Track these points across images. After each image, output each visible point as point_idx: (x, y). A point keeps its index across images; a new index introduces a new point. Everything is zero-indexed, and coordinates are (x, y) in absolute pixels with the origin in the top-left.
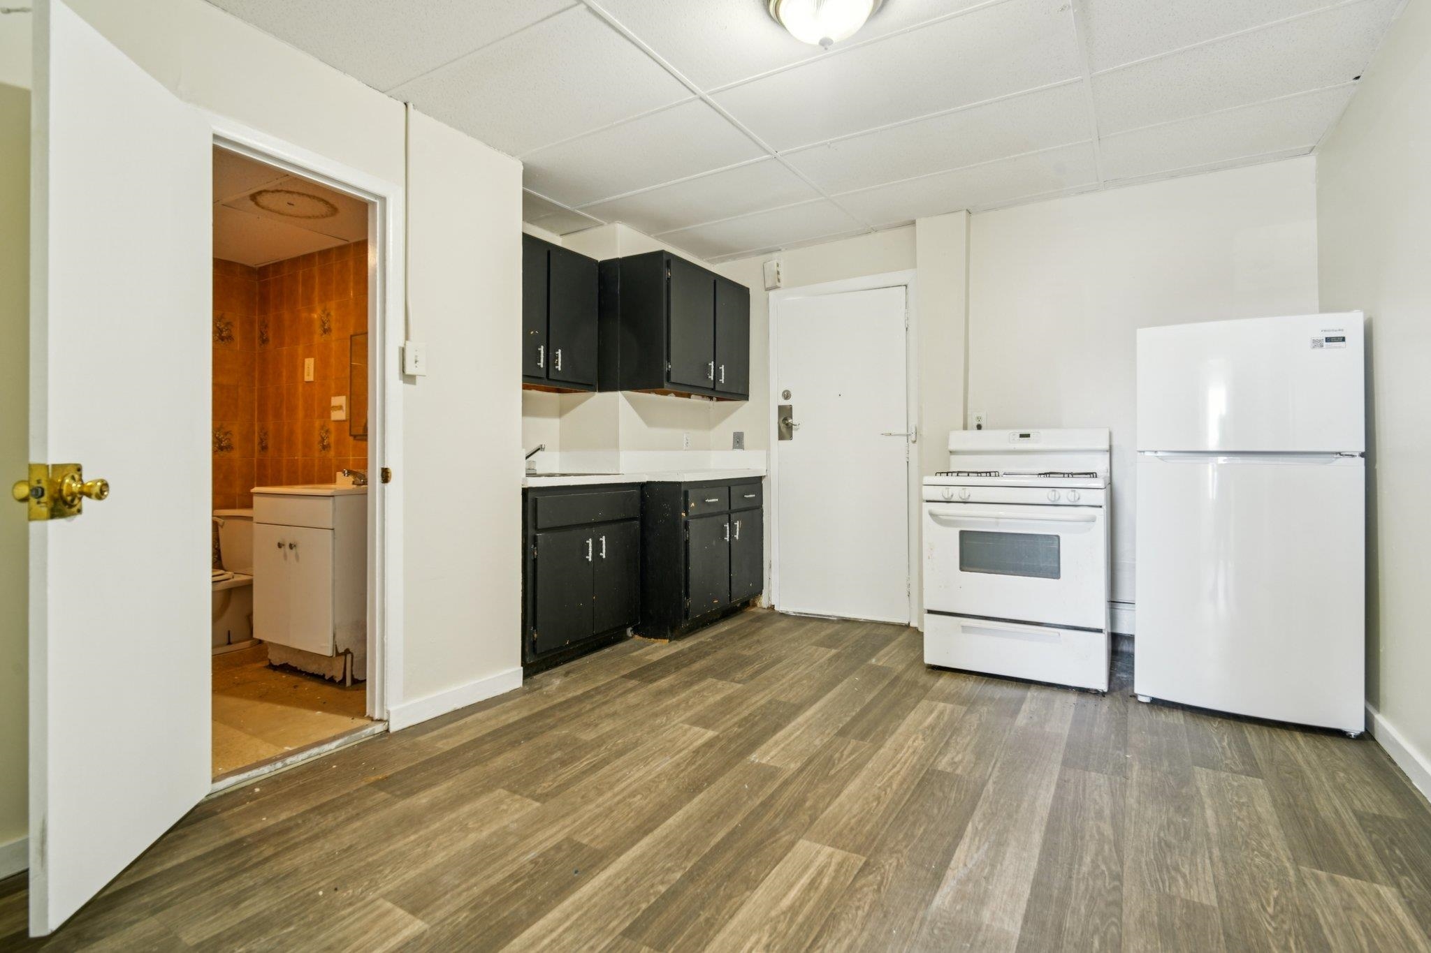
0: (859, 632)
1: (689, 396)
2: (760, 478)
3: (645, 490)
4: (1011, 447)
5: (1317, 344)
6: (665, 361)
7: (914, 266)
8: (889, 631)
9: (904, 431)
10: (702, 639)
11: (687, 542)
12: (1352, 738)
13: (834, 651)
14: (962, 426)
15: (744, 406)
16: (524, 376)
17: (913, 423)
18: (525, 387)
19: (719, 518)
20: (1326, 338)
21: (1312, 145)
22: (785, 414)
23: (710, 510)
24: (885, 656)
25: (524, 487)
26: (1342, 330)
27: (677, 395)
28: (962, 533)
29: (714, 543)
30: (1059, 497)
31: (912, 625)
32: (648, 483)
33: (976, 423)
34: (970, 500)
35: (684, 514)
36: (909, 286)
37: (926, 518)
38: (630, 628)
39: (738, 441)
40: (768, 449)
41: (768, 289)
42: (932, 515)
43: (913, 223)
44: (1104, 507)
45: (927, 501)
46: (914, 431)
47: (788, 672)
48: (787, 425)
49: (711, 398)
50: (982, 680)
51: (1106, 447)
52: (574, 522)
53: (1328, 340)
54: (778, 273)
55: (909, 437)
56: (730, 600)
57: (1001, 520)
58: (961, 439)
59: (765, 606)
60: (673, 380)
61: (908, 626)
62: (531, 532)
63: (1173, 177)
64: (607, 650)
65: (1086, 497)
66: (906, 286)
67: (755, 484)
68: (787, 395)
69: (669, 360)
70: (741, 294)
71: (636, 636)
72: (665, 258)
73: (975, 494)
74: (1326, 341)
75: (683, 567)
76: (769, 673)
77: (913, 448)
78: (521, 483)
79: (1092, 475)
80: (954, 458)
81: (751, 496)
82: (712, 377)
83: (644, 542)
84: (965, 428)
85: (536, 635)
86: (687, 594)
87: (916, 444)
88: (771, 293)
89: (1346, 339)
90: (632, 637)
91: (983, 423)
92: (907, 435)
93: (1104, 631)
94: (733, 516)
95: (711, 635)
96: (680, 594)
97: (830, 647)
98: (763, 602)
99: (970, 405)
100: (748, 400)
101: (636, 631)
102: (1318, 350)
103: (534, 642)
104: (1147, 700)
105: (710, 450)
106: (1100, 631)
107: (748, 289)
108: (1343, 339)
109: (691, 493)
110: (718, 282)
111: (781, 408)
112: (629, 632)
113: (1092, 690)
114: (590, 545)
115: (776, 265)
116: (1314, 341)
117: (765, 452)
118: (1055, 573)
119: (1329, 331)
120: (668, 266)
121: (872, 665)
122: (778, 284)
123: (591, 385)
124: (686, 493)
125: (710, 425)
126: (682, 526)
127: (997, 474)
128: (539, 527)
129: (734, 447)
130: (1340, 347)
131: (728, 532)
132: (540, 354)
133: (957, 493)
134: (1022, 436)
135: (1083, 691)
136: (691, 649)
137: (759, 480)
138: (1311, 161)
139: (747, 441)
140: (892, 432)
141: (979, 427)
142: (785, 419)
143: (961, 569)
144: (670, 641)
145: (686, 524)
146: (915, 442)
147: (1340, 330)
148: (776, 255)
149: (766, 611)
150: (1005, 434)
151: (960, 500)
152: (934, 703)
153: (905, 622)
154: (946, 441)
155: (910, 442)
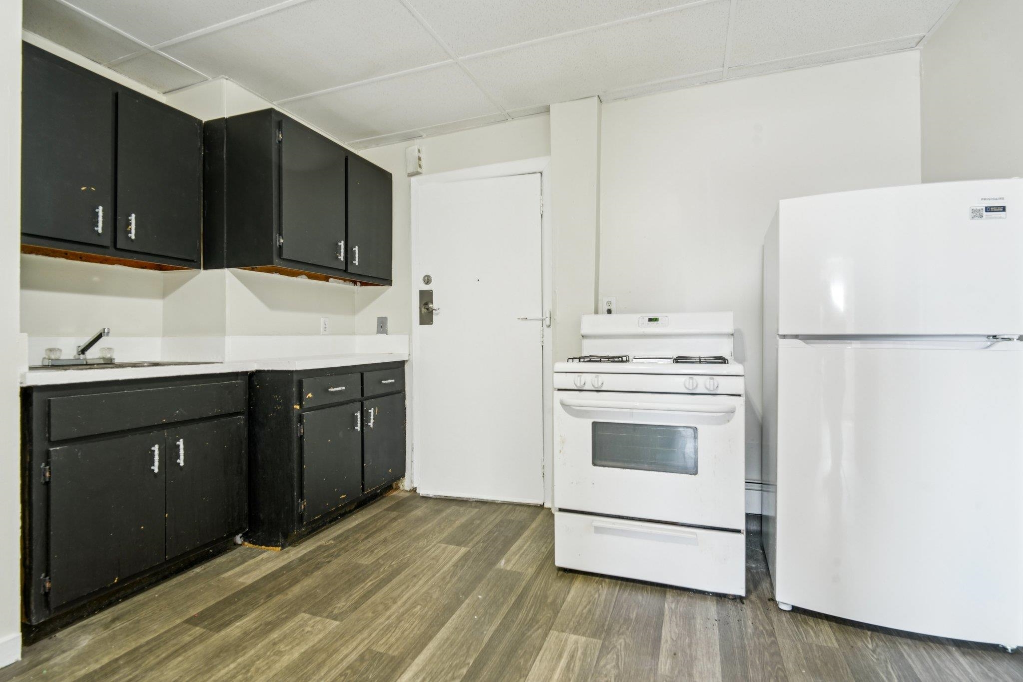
0: (494, 519)
1: (326, 279)
2: (402, 363)
3: (253, 379)
4: (641, 331)
5: (976, 214)
6: (275, 235)
7: (548, 151)
8: (523, 515)
9: (540, 316)
10: (322, 542)
11: (301, 438)
12: (1009, 653)
13: (463, 550)
14: (593, 311)
15: (387, 291)
16: (23, 234)
17: (548, 307)
18: (25, 249)
19: (348, 407)
20: (986, 207)
21: (922, 34)
22: (426, 298)
23: (336, 399)
24: (515, 554)
25: (24, 385)
26: (1003, 199)
27: (310, 277)
28: (595, 424)
29: (341, 434)
30: (697, 386)
31: (546, 506)
32: (258, 372)
33: (607, 308)
34: (603, 389)
35: (298, 407)
36: (543, 174)
37: (558, 408)
38: (240, 535)
39: (382, 326)
40: (410, 334)
41: (411, 175)
42: (563, 404)
43: (547, 110)
45: (559, 390)
46: (548, 316)
47: (402, 592)
48: (428, 309)
49: (355, 283)
50: (616, 585)
51: (730, 329)
52: (128, 426)
53: (988, 209)
54: (420, 159)
55: (544, 321)
56: (363, 489)
57: (635, 411)
58: (592, 324)
59: (408, 489)
60: (284, 256)
61: (542, 507)
62: (38, 446)
63: (790, 68)
64: (198, 570)
65: (725, 385)
66: (541, 173)
67: (397, 368)
68: (427, 280)
69: (280, 234)
70: (383, 179)
71: (246, 543)
72: (275, 118)
73: (609, 382)
74: (986, 211)
75: (295, 466)
76: (378, 597)
77: (548, 332)
78: (19, 380)
80: (586, 342)
81: (390, 381)
82: (342, 258)
83: (252, 439)
84: (596, 312)
85: (48, 585)
86: (301, 496)
87: (550, 329)
88: (413, 179)
89: (1007, 209)
90: (241, 545)
91: (612, 308)
92: (542, 320)
93: (742, 531)
94: (366, 403)
95: (332, 536)
96: (293, 495)
97: (459, 544)
98: (406, 484)
99: (601, 291)
100: (391, 284)
101: (246, 537)
102: (978, 221)
103: (46, 594)
104: (788, 608)
105: (355, 335)
106: (739, 531)
107: (391, 175)
108: (1004, 209)
109: (306, 382)
110: (349, 159)
111: (422, 293)
112: (238, 539)
113: (729, 595)
114: (157, 453)
115: (417, 151)
116: (973, 211)
117: (408, 336)
118: (692, 470)
119: (989, 199)
120: (279, 126)
121: (501, 570)
122: (419, 170)
123: (193, 261)
124: (300, 384)
125: (354, 311)
126: (295, 419)
127: (627, 358)
128: (52, 439)
129: (378, 332)
130: (1000, 218)
131: (359, 421)
132: (98, 216)
133: (589, 381)
134: (650, 320)
135: (721, 597)
136: (302, 560)
137: (401, 364)
138: (915, 56)
139: (390, 325)
140: (529, 317)
141: (609, 312)
142: (426, 304)
143: (594, 464)
144: (283, 547)
145: (300, 419)
146: (549, 326)
147: (1000, 199)
148: (417, 141)
149: (408, 494)
150: (635, 317)
151: (594, 389)
152: (564, 635)
153: (540, 502)
154: (578, 324)
155: (545, 326)
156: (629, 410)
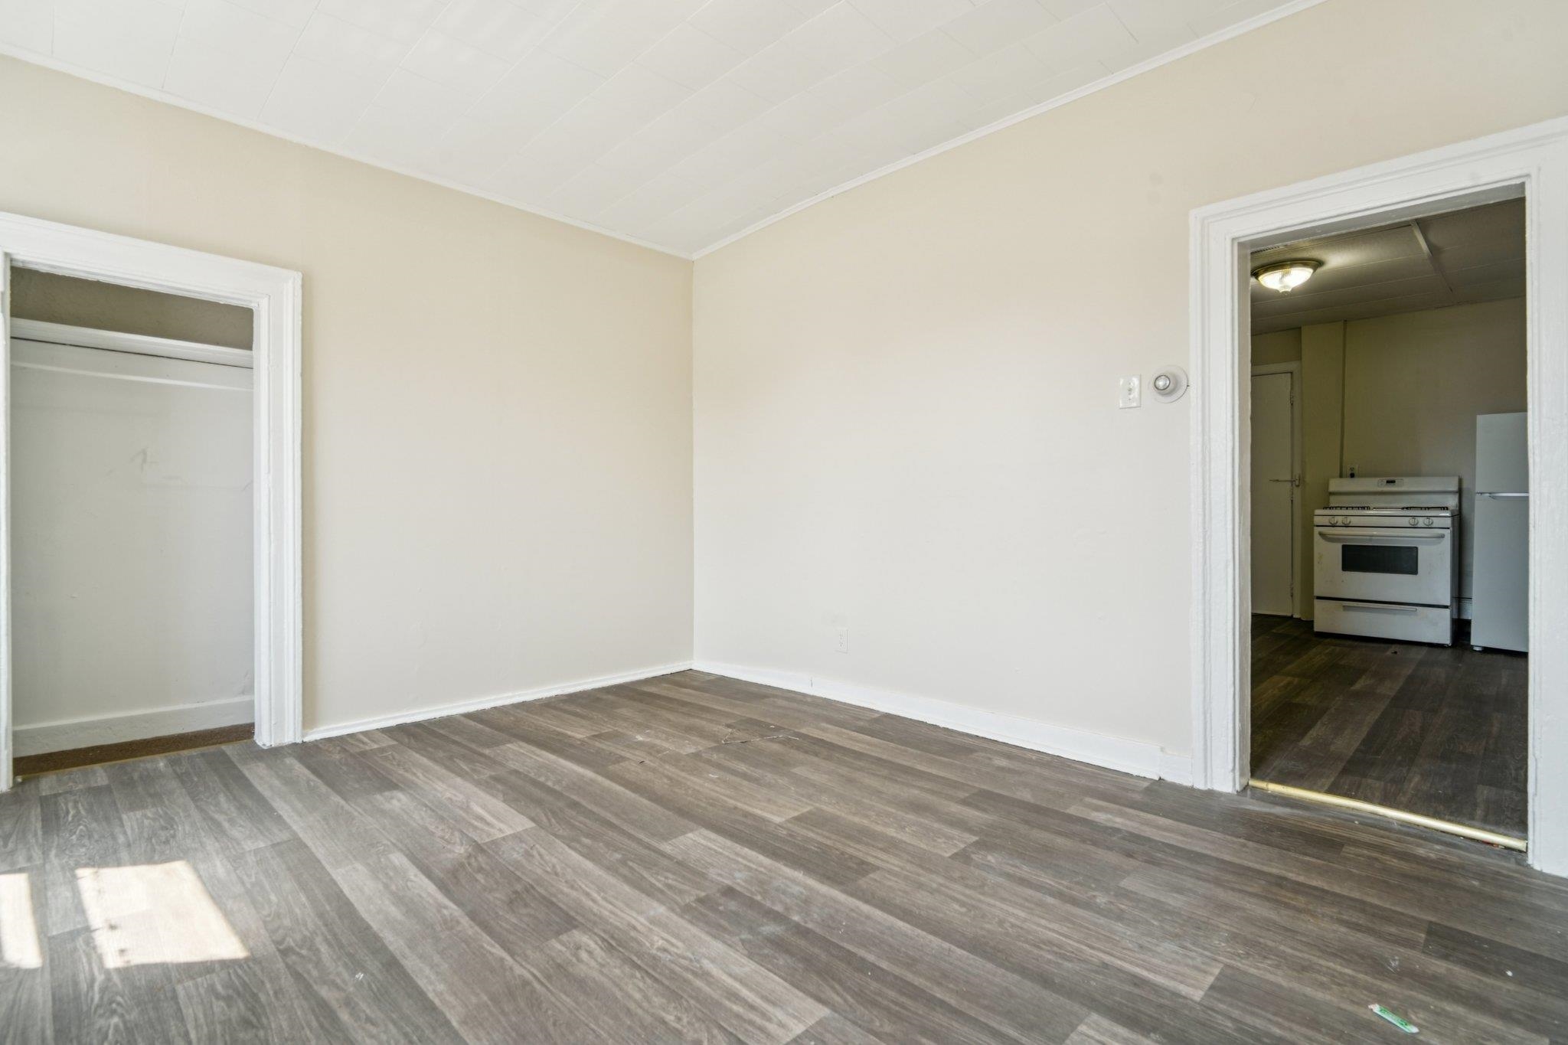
4: (1380, 489)
7: (1299, 358)
9: (1290, 478)
14: (1338, 474)
17: (1297, 471)
28: (1344, 547)
30: (1418, 522)
33: (1349, 472)
34: (1349, 525)
36: (1294, 373)
37: (1317, 538)
42: (1321, 534)
43: (1299, 330)
44: (1451, 529)
45: (1318, 526)
46: (1297, 479)
51: (1455, 488)
55: (1294, 482)
57: (1373, 538)
61: (1291, 617)
65: (1437, 522)
66: (1292, 373)
73: (1353, 521)
77: (1297, 492)
79: (1445, 508)
80: (1334, 497)
84: (1341, 476)
87: (1299, 489)
91: (1356, 472)
92: (1292, 481)
93: (1449, 607)
99: (1345, 459)
106: (1446, 607)
118: (1414, 571)
127: (1368, 508)
133: (1339, 521)
134: (1388, 482)
140: (1280, 478)
141: (1352, 476)
143: (1343, 570)
146: (1298, 486)
150: (1375, 480)
151: (1342, 525)
153: (1289, 615)
154: (1327, 485)
155: (1294, 485)
156: (1368, 537)
